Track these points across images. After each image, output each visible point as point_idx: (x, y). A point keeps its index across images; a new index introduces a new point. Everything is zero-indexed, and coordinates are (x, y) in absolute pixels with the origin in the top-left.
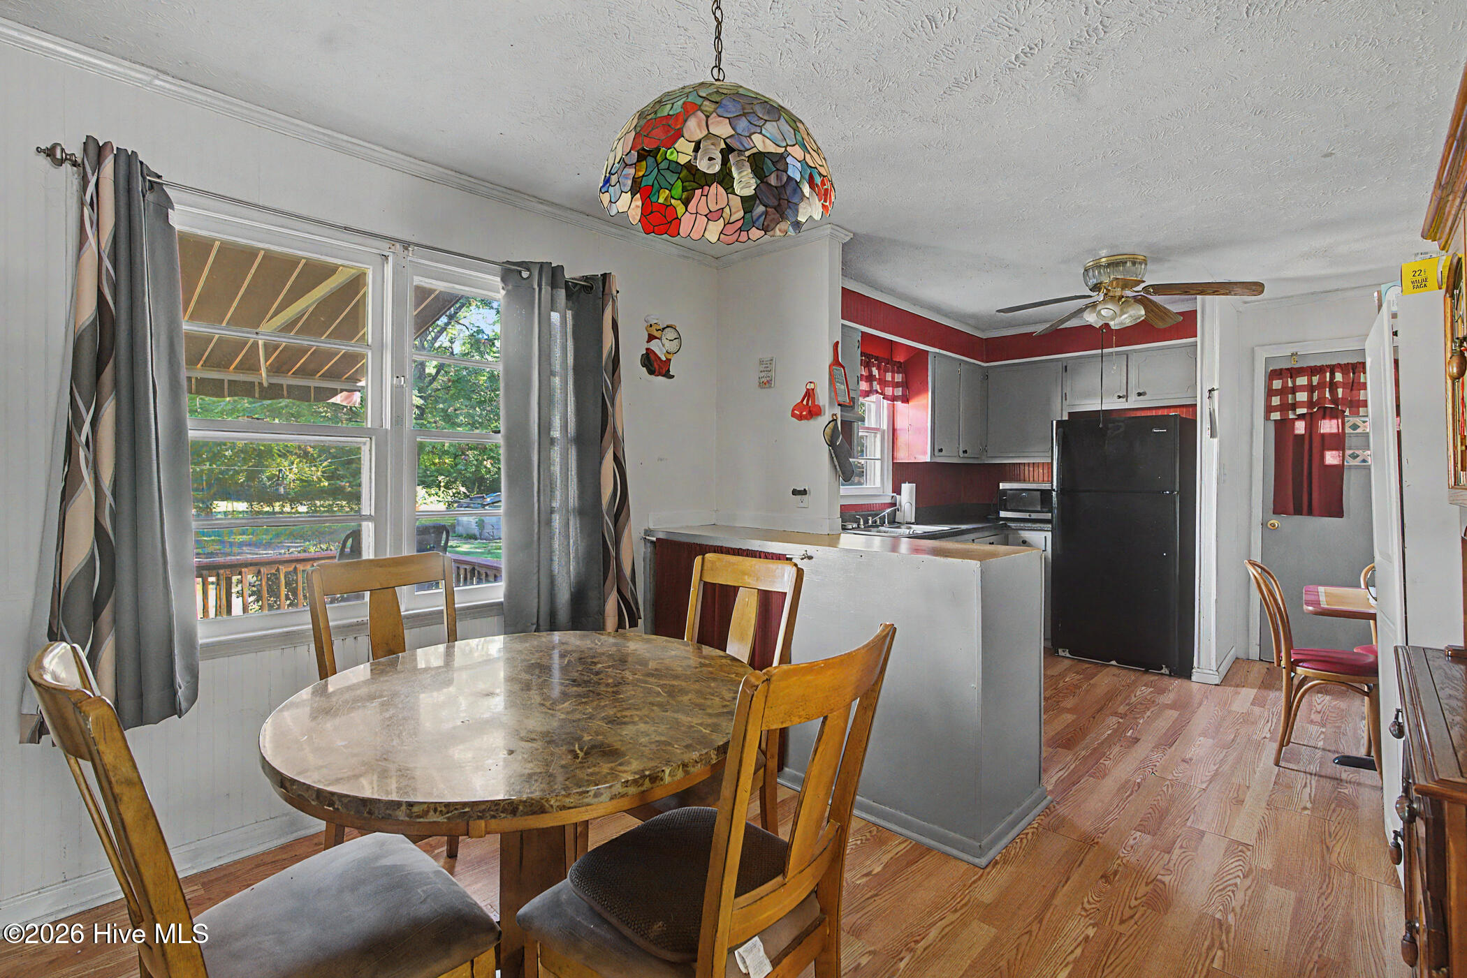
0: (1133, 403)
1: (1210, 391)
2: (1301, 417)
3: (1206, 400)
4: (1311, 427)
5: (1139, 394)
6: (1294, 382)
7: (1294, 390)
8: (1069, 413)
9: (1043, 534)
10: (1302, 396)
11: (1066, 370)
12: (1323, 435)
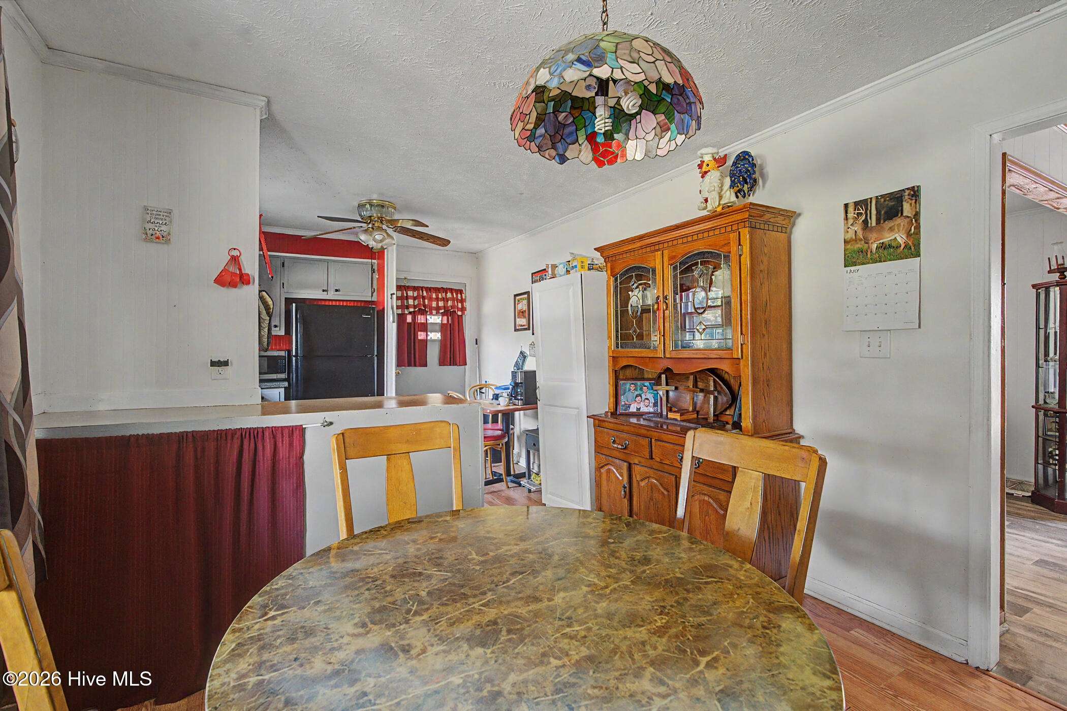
0: (331, 295)
1: (391, 294)
2: (410, 313)
3: (390, 300)
4: (414, 319)
5: (337, 290)
6: (407, 294)
7: (407, 298)
8: (286, 298)
9: (276, 391)
10: (411, 302)
11: (283, 266)
12: (419, 324)
